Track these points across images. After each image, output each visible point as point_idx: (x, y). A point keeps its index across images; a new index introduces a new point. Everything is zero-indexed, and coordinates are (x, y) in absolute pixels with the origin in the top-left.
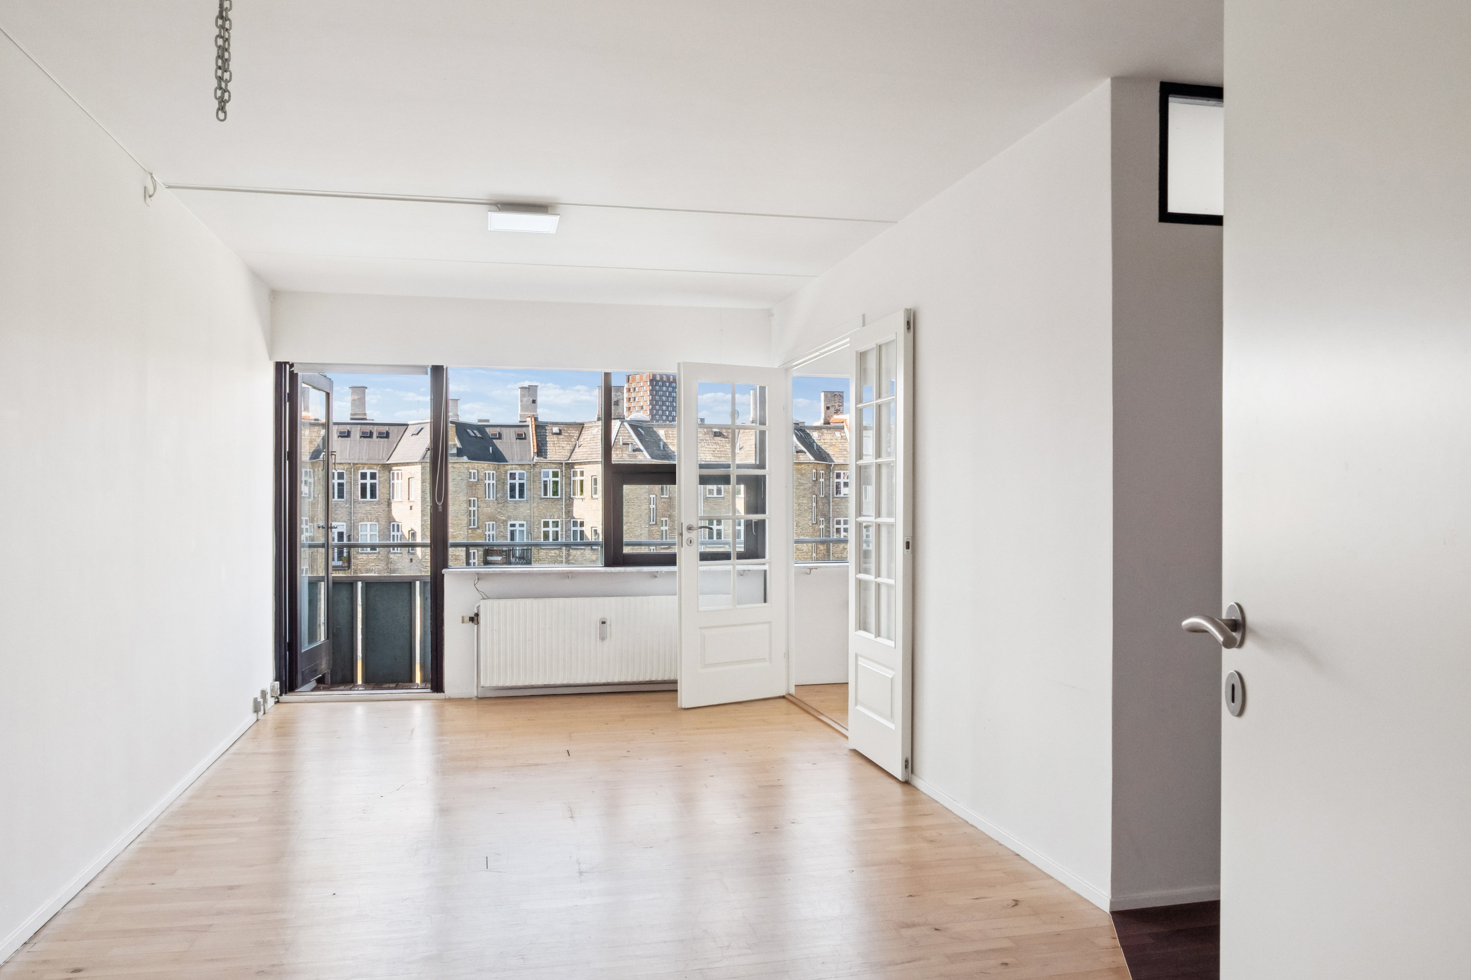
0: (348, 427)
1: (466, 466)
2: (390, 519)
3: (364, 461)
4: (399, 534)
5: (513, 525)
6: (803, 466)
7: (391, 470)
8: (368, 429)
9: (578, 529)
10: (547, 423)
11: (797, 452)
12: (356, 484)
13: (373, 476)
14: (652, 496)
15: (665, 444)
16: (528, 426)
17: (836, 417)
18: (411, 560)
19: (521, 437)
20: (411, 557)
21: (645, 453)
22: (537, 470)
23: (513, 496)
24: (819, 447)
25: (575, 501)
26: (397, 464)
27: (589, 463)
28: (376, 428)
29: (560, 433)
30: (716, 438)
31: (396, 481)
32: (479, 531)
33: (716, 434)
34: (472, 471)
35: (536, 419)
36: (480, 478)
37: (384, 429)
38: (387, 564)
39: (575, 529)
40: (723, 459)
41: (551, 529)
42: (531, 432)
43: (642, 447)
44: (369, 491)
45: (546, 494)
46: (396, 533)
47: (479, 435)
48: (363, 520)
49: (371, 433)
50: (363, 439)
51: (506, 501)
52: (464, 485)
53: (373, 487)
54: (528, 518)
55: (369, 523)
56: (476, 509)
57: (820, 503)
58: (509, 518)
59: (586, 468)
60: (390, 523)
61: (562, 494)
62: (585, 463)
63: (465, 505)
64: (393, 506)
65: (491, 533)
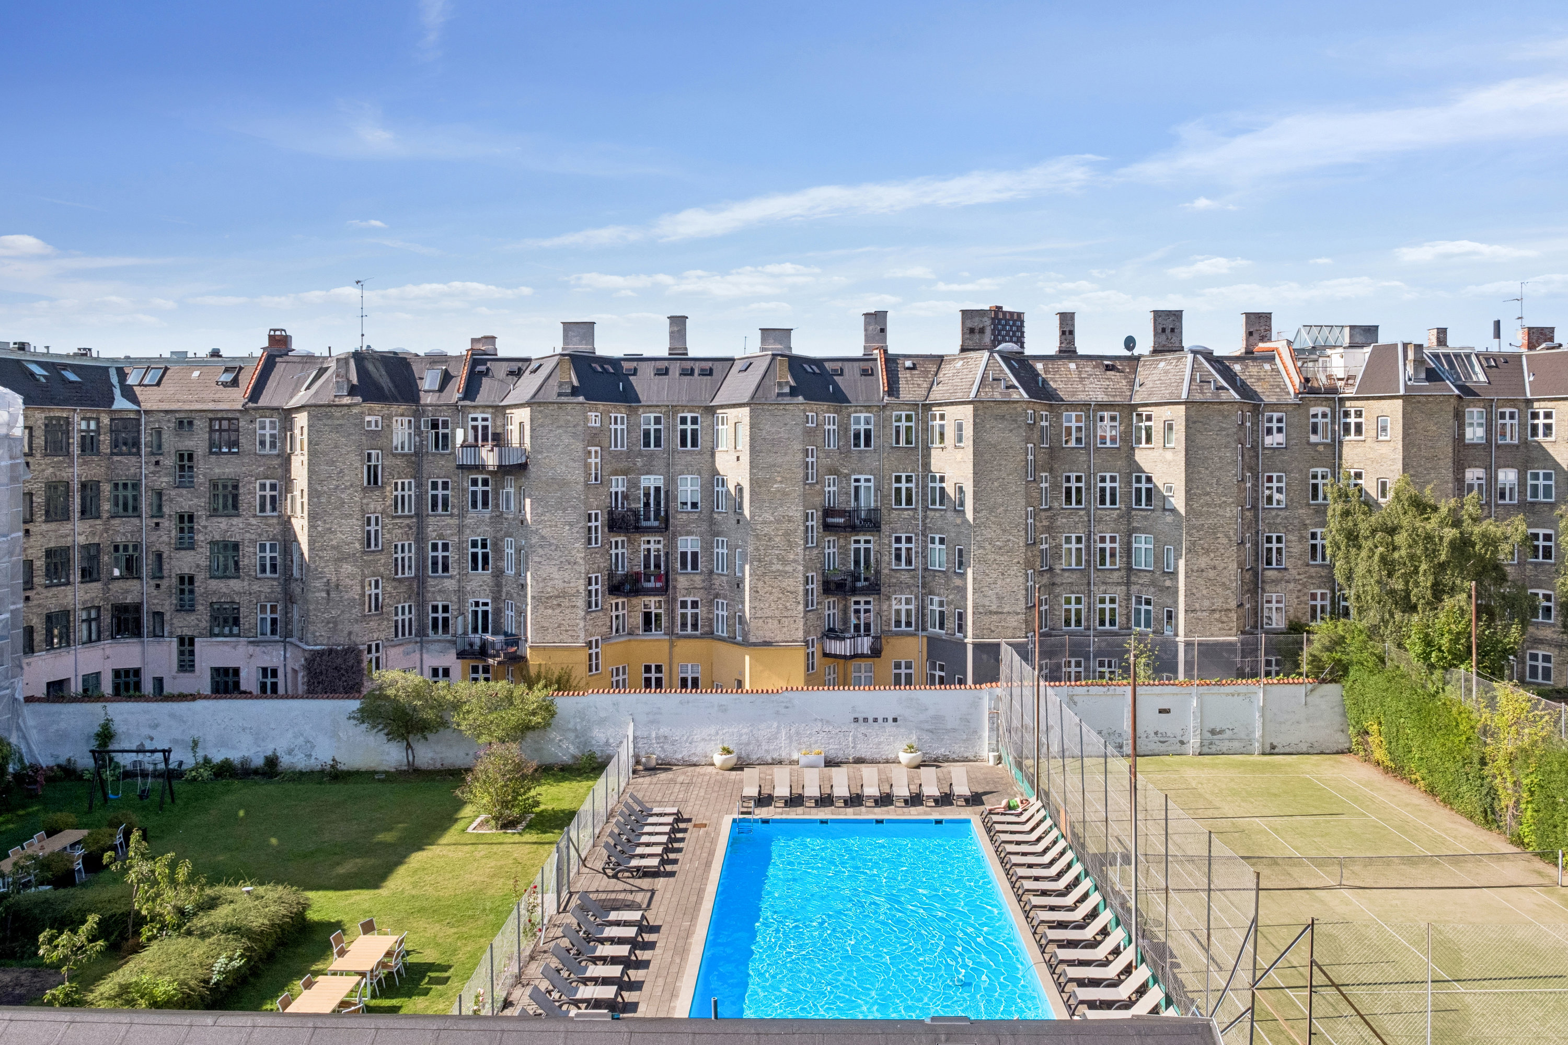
0: (666, 363)
1: (802, 407)
2: (715, 472)
3: (684, 403)
4: (724, 490)
5: (857, 480)
6: (1225, 406)
7: (715, 413)
8: (688, 365)
9: (937, 485)
10: (898, 356)
11: (1217, 389)
12: (675, 430)
13: (694, 421)
14: (1030, 446)
15: (1044, 380)
16: (876, 360)
17: (1261, 345)
18: (738, 521)
19: (865, 373)
20: (738, 517)
21: (1021, 390)
22: (888, 413)
23: (857, 445)
24: (1243, 383)
25: (933, 452)
26: (722, 407)
27: (952, 404)
28: (697, 363)
29: (914, 368)
30: (1108, 373)
31: (720, 427)
32: (818, 487)
33: (1108, 368)
34: (810, 414)
35: (886, 351)
36: (820, 422)
37: (708, 365)
38: (710, 526)
39: (933, 485)
40: (1118, 399)
41: (903, 485)
42: (880, 366)
43: (1017, 384)
44: (690, 439)
45: (898, 442)
46: (720, 489)
47: (817, 371)
48: (683, 473)
49: (692, 370)
50: (683, 377)
51: (849, 451)
52: (799, 430)
53: (694, 432)
54: (876, 472)
55: (689, 477)
56: (814, 460)
57: (1246, 457)
58: (854, 471)
59: (948, 410)
60: (713, 478)
61: (917, 442)
62: (947, 404)
63: (800, 456)
64: (717, 455)
65: (832, 489)
